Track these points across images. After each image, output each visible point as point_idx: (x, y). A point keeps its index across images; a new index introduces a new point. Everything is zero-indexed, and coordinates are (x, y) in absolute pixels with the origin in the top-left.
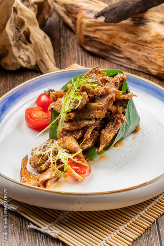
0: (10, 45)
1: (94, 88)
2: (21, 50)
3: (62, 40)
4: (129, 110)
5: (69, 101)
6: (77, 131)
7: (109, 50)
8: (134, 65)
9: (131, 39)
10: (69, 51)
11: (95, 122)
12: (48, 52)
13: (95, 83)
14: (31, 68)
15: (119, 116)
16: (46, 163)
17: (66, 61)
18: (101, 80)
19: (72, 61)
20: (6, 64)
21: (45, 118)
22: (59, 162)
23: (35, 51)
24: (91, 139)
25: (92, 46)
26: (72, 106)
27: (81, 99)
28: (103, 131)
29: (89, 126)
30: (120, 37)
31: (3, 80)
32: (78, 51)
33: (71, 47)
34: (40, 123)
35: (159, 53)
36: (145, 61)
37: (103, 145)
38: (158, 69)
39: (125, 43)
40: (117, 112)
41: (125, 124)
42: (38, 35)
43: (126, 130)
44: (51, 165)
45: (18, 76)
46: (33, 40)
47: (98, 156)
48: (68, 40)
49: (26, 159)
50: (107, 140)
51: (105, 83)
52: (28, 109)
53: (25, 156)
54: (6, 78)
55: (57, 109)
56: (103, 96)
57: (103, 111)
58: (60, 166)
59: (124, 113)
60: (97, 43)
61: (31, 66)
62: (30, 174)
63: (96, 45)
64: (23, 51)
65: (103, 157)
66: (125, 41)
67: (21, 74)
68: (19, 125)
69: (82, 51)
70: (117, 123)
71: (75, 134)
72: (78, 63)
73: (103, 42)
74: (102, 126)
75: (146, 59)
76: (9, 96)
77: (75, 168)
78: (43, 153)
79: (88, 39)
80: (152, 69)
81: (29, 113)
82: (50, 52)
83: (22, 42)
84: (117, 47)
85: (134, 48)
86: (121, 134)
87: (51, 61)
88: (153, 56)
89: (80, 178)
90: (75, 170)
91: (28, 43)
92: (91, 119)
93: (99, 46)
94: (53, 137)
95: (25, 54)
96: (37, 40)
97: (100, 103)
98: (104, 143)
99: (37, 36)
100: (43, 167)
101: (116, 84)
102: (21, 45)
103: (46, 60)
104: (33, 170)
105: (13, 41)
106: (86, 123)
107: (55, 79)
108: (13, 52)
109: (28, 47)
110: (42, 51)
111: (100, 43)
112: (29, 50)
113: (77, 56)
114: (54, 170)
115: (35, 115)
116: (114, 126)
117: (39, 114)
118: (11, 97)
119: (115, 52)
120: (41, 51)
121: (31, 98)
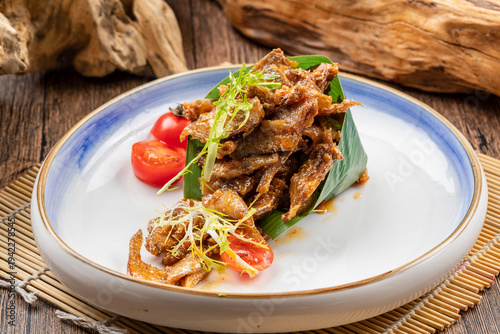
0: (95, 25)
1: (274, 91)
2: (117, 34)
3: (196, 21)
4: (345, 136)
5: (224, 117)
6: (242, 178)
7: (295, 35)
8: (346, 62)
9: (338, 8)
10: (211, 40)
11: (279, 159)
12: (171, 38)
13: (276, 80)
14: (136, 72)
15: (326, 147)
16: (181, 242)
17: (208, 58)
18: (288, 77)
19: (219, 58)
20: (86, 64)
21: (174, 160)
22: (207, 241)
23: (144, 37)
24: (271, 197)
25: (259, 28)
26: (230, 128)
27: (250, 109)
28: (295, 178)
29: (267, 169)
30: (317, 6)
31: (81, 97)
32: (230, 41)
33: (215, 33)
34: (162, 169)
35: (399, 34)
36: (369, 51)
37: (297, 204)
38: (396, 66)
39: (327, 18)
40: (322, 140)
41: (338, 161)
42: (149, 4)
43: (341, 175)
44: (192, 246)
45: (111, 87)
46: (141, 14)
47: (286, 230)
48: (209, 21)
49: (139, 236)
50: (305, 195)
51: (296, 82)
52: (138, 144)
53: (135, 231)
54: (87, 92)
55: (199, 135)
56: (292, 105)
57: (295, 135)
58: (211, 248)
59: (336, 141)
60: (270, 21)
61: (137, 67)
62: (147, 267)
63: (267, 26)
64: (120, 36)
65: (294, 232)
66: (326, 14)
67: (117, 85)
68: (119, 176)
69: (237, 40)
70: (324, 161)
71: (237, 186)
72: (232, 61)
73: (282, 17)
74: (291, 169)
75: (372, 48)
76: (97, 118)
77: (241, 252)
78: (173, 223)
79: (250, 14)
80: (385, 66)
81: (139, 150)
82: (175, 39)
83: (118, 18)
84: (310, 28)
85: (346, 26)
86: (332, 183)
87: (177, 55)
88: (385, 40)
89: (253, 272)
90: (242, 256)
91: (130, 20)
92: (269, 154)
93: (274, 28)
94: (193, 195)
95: (124, 43)
96: (148, 14)
97: (289, 120)
98: (298, 200)
99: (148, 7)
100: (175, 252)
101: (318, 83)
102: (115, 24)
103: (168, 54)
104: (154, 260)
105: (100, 15)
106: (261, 161)
107: (188, 87)
108: (101, 38)
109: (130, 28)
110: (160, 37)
111: (276, 21)
112: (133, 35)
113: (229, 50)
114: (197, 257)
115: (152, 155)
116: (318, 166)
117: (159, 154)
118: (101, 119)
119: (306, 37)
120: (156, 36)
121: (141, 124)
